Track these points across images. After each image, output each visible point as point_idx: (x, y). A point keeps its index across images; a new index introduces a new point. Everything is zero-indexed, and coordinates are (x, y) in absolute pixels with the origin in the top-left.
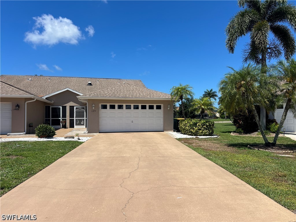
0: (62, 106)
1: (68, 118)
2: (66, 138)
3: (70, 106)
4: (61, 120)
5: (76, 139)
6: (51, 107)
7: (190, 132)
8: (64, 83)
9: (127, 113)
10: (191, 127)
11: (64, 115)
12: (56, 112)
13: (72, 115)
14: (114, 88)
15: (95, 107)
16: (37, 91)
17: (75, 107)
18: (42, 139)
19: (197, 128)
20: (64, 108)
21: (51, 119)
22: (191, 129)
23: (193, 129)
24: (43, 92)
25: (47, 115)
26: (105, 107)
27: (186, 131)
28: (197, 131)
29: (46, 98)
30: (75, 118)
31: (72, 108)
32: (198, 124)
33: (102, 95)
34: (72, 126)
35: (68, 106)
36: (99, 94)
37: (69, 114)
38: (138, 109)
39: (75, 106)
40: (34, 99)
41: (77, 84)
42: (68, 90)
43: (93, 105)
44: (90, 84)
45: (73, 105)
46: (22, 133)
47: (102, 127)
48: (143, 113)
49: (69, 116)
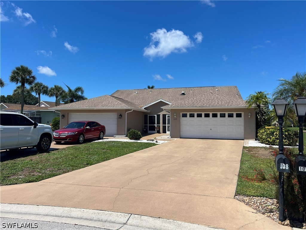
0: (157, 115)
1: (161, 125)
2: (148, 140)
3: (163, 115)
4: (156, 126)
5: (154, 142)
6: (148, 115)
7: (267, 141)
8: (161, 94)
9: (205, 121)
10: (268, 136)
11: (158, 123)
12: (152, 119)
13: (164, 122)
14: (195, 98)
15: (176, 115)
16: (140, 102)
17: (167, 116)
18: (132, 140)
19: (274, 137)
20: (158, 116)
21: (148, 125)
22: (268, 138)
23: (270, 138)
24: (144, 103)
25: (146, 122)
26: (185, 116)
27: (263, 140)
28: (274, 141)
29: (145, 109)
30: (167, 125)
31: (164, 116)
32: (275, 133)
33: (182, 106)
34: (164, 132)
35: (161, 114)
36: (179, 104)
37: (162, 121)
38: (217, 117)
39: (167, 114)
40: (131, 110)
41: (172, 95)
42: (161, 101)
43: (175, 114)
44: (183, 94)
45: (165, 114)
46: (123, 136)
47: (183, 134)
48: (221, 121)
49: (162, 123)
